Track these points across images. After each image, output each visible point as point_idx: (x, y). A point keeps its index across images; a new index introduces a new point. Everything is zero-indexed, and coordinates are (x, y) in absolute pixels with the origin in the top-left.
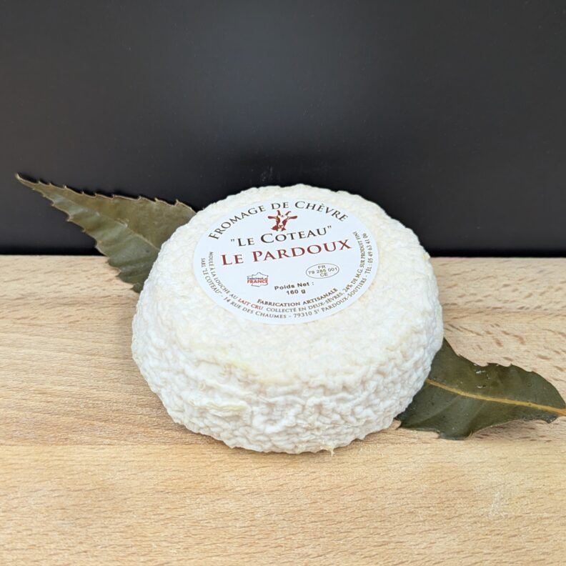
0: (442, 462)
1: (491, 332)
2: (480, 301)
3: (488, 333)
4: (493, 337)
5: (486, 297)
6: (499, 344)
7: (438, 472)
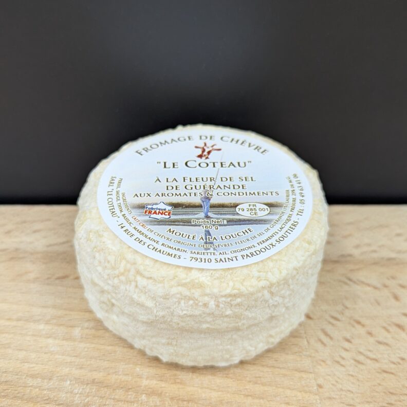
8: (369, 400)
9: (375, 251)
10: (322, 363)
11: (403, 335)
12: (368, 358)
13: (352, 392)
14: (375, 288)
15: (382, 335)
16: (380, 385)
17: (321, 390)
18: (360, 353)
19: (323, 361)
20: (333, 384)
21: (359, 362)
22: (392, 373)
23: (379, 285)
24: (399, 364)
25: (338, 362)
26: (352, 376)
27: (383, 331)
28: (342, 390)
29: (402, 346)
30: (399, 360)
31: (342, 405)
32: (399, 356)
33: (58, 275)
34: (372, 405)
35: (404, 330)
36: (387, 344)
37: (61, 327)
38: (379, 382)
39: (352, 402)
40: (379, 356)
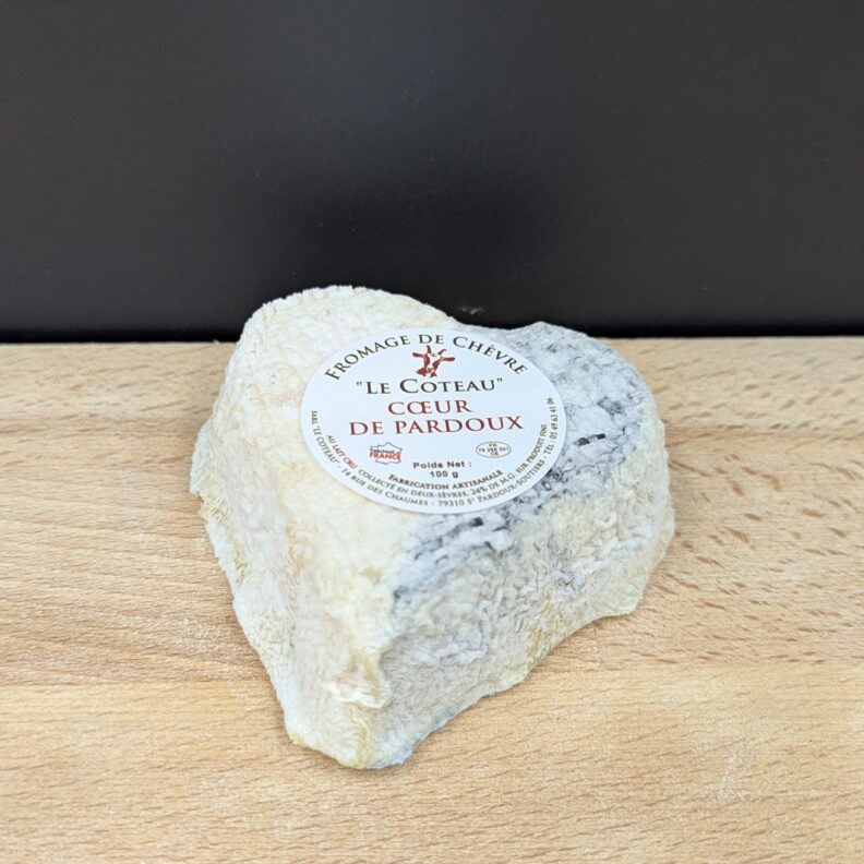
3: (720, 471)
4: (728, 478)
6: (738, 490)
8: (680, 647)
9: (707, 414)
11: (746, 548)
12: (683, 584)
13: (653, 636)
14: (703, 474)
15: (710, 549)
16: (699, 624)
17: (600, 632)
18: (671, 576)
20: (621, 624)
21: (667, 590)
22: (722, 608)
23: (710, 471)
24: (735, 592)
26: (654, 611)
27: (712, 541)
28: (635, 632)
29: (743, 566)
30: (735, 588)
31: (634, 654)
32: (737, 581)
33: (163, 457)
34: (683, 655)
35: (747, 541)
36: (716, 563)
37: (172, 538)
38: (698, 620)
39: (651, 651)
40: (702, 581)
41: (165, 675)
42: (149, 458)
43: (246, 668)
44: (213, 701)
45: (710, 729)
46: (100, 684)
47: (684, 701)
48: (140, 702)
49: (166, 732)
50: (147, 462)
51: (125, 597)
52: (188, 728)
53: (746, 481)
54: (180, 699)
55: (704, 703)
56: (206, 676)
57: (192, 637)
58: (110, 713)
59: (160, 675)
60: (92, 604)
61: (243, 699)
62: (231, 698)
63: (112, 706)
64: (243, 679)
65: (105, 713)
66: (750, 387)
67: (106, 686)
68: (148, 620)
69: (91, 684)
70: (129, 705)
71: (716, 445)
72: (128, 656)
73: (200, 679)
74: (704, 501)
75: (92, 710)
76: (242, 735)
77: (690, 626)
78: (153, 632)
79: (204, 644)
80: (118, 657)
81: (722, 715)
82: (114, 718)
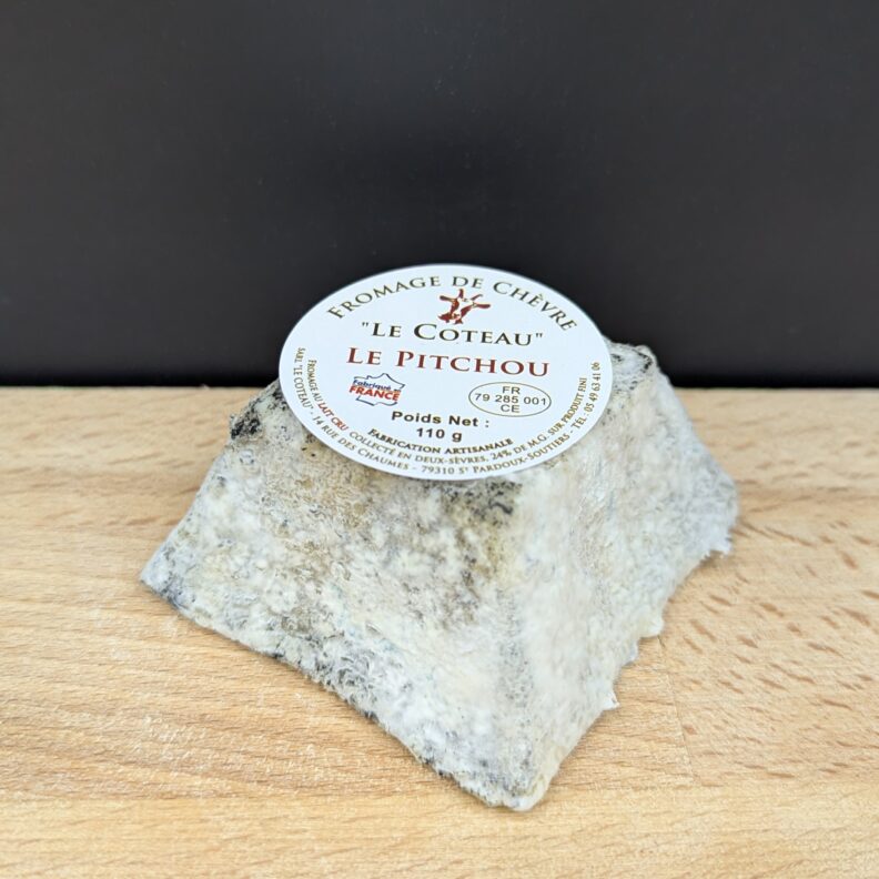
0: (750, 831)
1: (830, 537)
2: (803, 475)
3: (827, 540)
4: (836, 549)
5: (814, 466)
6: (850, 562)
7: (742, 856)
8: (797, 757)
10: (693, 685)
11: (867, 632)
12: (792, 675)
13: (759, 742)
14: (805, 543)
15: (822, 633)
16: (818, 728)
17: (690, 737)
18: (776, 666)
19: (695, 682)
20: (717, 727)
21: (773, 684)
22: (846, 707)
23: (813, 539)
24: (860, 688)
25: (728, 684)
26: (759, 710)
27: (824, 624)
28: (736, 737)
29: (866, 654)
30: (859, 681)
31: (739, 766)
32: (860, 673)
33: (134, 518)
34: (801, 767)
35: (867, 623)
36: (833, 651)
37: (137, 615)
38: (816, 722)
39: (758, 761)
40: (816, 673)
41: (115, 790)
42: (114, 519)
43: (224, 782)
44: (176, 825)
45: (847, 867)
46: (28, 801)
47: (809, 829)
48: (79, 826)
49: (112, 868)
50: (111, 523)
51: (70, 688)
52: (142, 862)
53: (857, 551)
54: (133, 823)
55: (835, 830)
56: (170, 792)
57: (154, 740)
58: (38, 840)
59: (109, 789)
60: (26, 696)
61: (218, 823)
62: (202, 821)
63: (41, 831)
64: (221, 796)
65: (31, 841)
66: (853, 445)
67: (34, 804)
68: (99, 717)
69: (15, 801)
70: (64, 830)
71: (819, 509)
72: (68, 764)
73: (162, 796)
74: (809, 574)
75: (13, 837)
76: (214, 871)
77: (806, 730)
78: (104, 734)
79: (169, 749)
80: (54, 766)
81: (858, 846)
82: (43, 847)
